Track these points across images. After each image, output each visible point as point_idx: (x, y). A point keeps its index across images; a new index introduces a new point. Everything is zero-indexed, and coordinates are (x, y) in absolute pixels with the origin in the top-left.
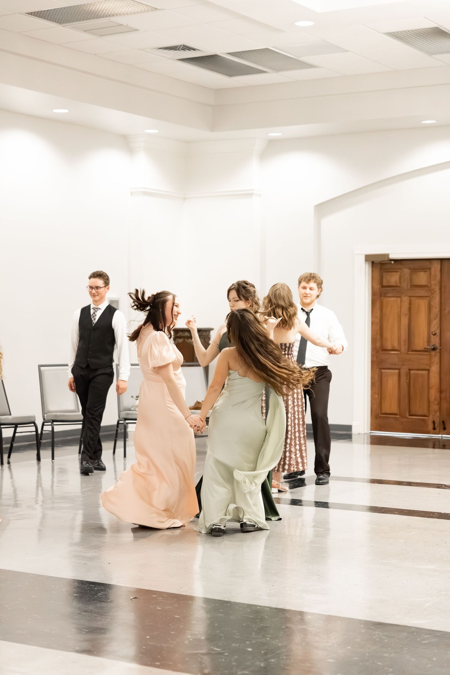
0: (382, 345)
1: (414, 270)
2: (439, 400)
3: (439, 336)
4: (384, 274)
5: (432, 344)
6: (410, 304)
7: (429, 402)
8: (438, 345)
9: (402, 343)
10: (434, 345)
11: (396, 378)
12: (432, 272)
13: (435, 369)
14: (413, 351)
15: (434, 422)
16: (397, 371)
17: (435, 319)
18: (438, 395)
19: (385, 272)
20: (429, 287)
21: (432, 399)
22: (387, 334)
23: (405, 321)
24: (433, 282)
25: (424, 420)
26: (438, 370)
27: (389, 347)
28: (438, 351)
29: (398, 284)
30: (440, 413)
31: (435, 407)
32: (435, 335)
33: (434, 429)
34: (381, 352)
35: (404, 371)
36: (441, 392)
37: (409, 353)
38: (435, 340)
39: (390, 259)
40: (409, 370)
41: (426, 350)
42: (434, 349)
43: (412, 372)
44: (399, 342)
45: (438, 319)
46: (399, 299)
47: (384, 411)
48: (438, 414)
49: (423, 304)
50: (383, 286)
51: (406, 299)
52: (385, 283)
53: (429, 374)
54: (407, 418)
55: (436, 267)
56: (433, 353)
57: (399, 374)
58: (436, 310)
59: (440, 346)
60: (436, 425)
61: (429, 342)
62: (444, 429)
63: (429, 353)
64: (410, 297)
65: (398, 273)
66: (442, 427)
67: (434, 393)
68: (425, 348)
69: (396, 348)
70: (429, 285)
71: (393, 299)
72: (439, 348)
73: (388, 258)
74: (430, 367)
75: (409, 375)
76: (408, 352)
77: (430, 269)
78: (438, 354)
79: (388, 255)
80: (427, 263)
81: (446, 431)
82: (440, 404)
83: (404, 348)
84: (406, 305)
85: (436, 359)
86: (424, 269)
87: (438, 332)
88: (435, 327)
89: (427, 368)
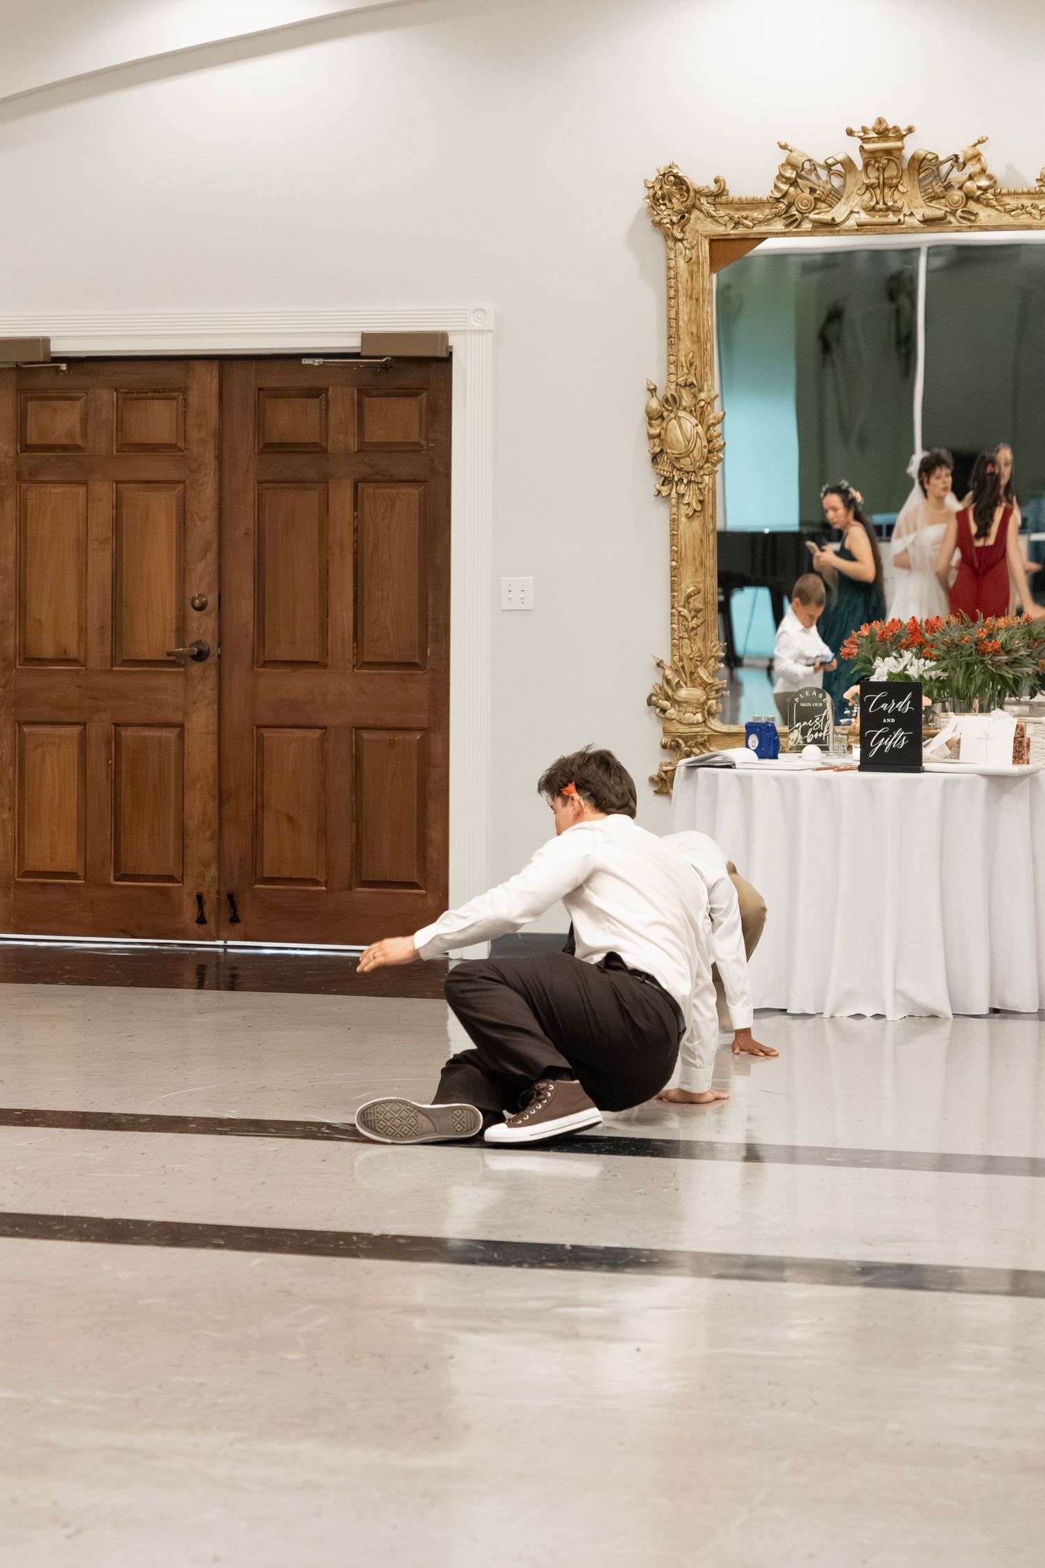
0: (23, 646)
1: (131, 395)
2: (215, 826)
3: (214, 615)
4: (32, 406)
5: (192, 638)
6: (118, 506)
7: (182, 831)
8: (210, 642)
9: (92, 636)
10: (199, 643)
11: (72, 752)
12: (193, 400)
13: (201, 721)
14: (126, 662)
15: (200, 898)
16: (75, 731)
17: (204, 557)
18: (212, 806)
19: (32, 399)
20: (181, 450)
21: (192, 823)
22: (41, 610)
23: (101, 563)
24: (194, 435)
25: (164, 892)
26: (213, 727)
27: (49, 652)
28: (212, 660)
29: (79, 442)
30: (219, 869)
31: (202, 848)
32: (201, 608)
33: (201, 920)
34: (18, 666)
35: (98, 729)
36: (222, 797)
37: (115, 669)
38: (203, 628)
39: (53, 355)
40: (116, 725)
41: (172, 661)
42: (200, 656)
43: (127, 733)
44: (82, 631)
45: (211, 557)
46: (81, 491)
47: (30, 865)
48: (213, 871)
49: (161, 506)
50: (27, 448)
51: (103, 491)
52: (33, 439)
53: (181, 737)
54: (109, 886)
55: (206, 382)
56: (196, 668)
57: (83, 741)
58: (204, 527)
59: (219, 646)
60: (207, 909)
61: (181, 631)
62: (235, 920)
63: (182, 669)
64: (117, 482)
65: (78, 404)
66: (226, 913)
67: (199, 803)
68: (169, 654)
69: (73, 654)
70: (181, 445)
71: (59, 490)
72: (215, 651)
73: (49, 352)
74: (186, 713)
75: (115, 741)
76: (112, 666)
77: (185, 390)
78: (213, 673)
79: (46, 341)
80: (173, 371)
81: (238, 926)
82: (219, 836)
83: (98, 654)
84: (103, 512)
85: (206, 688)
86: (162, 392)
87: (212, 599)
88: (202, 583)
89: (176, 717)
